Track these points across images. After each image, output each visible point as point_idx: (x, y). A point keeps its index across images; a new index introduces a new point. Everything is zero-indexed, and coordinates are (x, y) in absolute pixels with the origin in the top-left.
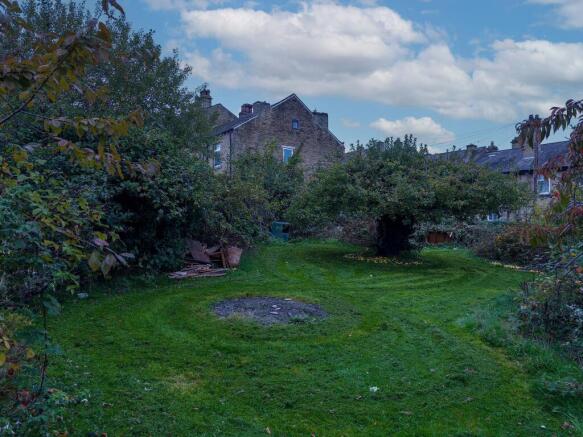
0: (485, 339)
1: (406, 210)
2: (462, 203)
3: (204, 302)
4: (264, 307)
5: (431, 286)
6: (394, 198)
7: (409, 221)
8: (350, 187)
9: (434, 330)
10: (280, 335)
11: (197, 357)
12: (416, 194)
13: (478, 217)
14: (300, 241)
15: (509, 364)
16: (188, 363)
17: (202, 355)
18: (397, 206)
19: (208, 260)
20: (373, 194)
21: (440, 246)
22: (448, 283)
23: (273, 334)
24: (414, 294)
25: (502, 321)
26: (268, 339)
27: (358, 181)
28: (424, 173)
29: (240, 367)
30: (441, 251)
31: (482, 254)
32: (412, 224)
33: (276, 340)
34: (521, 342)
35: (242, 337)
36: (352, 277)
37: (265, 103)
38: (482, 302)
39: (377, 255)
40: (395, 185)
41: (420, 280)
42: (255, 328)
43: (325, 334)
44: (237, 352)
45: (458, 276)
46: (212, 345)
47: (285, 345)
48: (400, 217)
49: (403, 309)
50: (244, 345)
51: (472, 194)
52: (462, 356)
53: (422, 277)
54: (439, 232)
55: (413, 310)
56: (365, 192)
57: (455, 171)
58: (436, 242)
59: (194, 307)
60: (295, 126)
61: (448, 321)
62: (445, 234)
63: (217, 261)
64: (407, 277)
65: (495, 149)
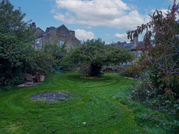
0: (121, 102)
1: (98, 61)
2: (115, 59)
3: (29, 95)
4: (50, 96)
5: (106, 85)
6: (95, 58)
7: (100, 65)
8: (81, 55)
9: (106, 100)
10: (54, 106)
11: (22, 116)
12: (102, 57)
13: (120, 63)
14: (66, 72)
15: (128, 110)
16: (18, 119)
17: (24, 115)
18: (96, 60)
19: (32, 80)
20: (88, 57)
21: (110, 73)
22: (112, 84)
23: (52, 106)
24: (101, 88)
25: (127, 96)
26: (50, 107)
27: (83, 53)
28: (104, 50)
29: (38, 118)
30: (110, 74)
31: (122, 75)
32: (101, 66)
33: (53, 107)
34: (132, 102)
35: (41, 107)
36: (82, 84)
37: (54, 27)
38: (122, 90)
39: (90, 76)
40: (95, 54)
41: (103, 84)
42: (46, 104)
43: (70, 104)
44: (37, 113)
45: (115, 82)
46: (29, 111)
47: (56, 109)
48: (97, 64)
49: (97, 94)
50: (41, 110)
51: (118, 56)
52: (114, 109)
53: (104, 83)
54: (109, 69)
55: (100, 94)
56: (86, 56)
57: (113, 49)
58: (109, 71)
59: (25, 97)
60: (64, 35)
61: (111, 97)
62: (111, 69)
63: (36, 80)
64: (99, 83)
65: (126, 43)
